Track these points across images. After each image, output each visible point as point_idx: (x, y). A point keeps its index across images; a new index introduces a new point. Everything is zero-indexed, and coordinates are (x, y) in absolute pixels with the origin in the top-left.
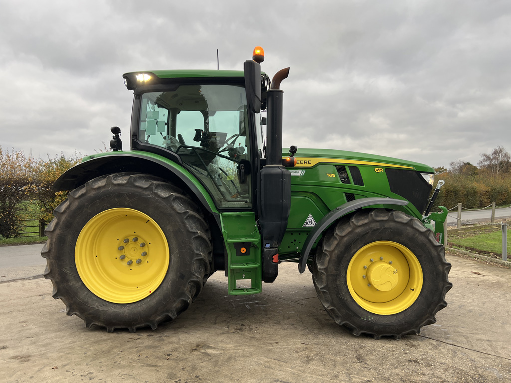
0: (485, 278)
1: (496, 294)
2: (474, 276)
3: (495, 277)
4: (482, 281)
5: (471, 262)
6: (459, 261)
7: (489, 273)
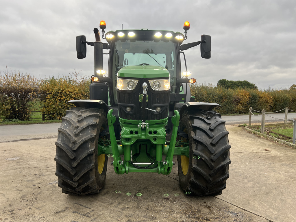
0: (270, 153)
1: (266, 163)
2: (263, 152)
3: (277, 153)
4: (265, 155)
5: (271, 144)
6: (265, 142)
7: (276, 150)
